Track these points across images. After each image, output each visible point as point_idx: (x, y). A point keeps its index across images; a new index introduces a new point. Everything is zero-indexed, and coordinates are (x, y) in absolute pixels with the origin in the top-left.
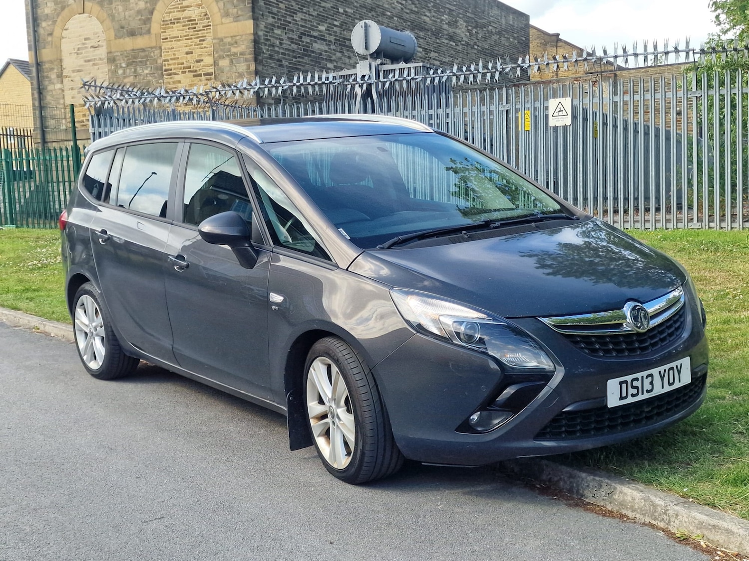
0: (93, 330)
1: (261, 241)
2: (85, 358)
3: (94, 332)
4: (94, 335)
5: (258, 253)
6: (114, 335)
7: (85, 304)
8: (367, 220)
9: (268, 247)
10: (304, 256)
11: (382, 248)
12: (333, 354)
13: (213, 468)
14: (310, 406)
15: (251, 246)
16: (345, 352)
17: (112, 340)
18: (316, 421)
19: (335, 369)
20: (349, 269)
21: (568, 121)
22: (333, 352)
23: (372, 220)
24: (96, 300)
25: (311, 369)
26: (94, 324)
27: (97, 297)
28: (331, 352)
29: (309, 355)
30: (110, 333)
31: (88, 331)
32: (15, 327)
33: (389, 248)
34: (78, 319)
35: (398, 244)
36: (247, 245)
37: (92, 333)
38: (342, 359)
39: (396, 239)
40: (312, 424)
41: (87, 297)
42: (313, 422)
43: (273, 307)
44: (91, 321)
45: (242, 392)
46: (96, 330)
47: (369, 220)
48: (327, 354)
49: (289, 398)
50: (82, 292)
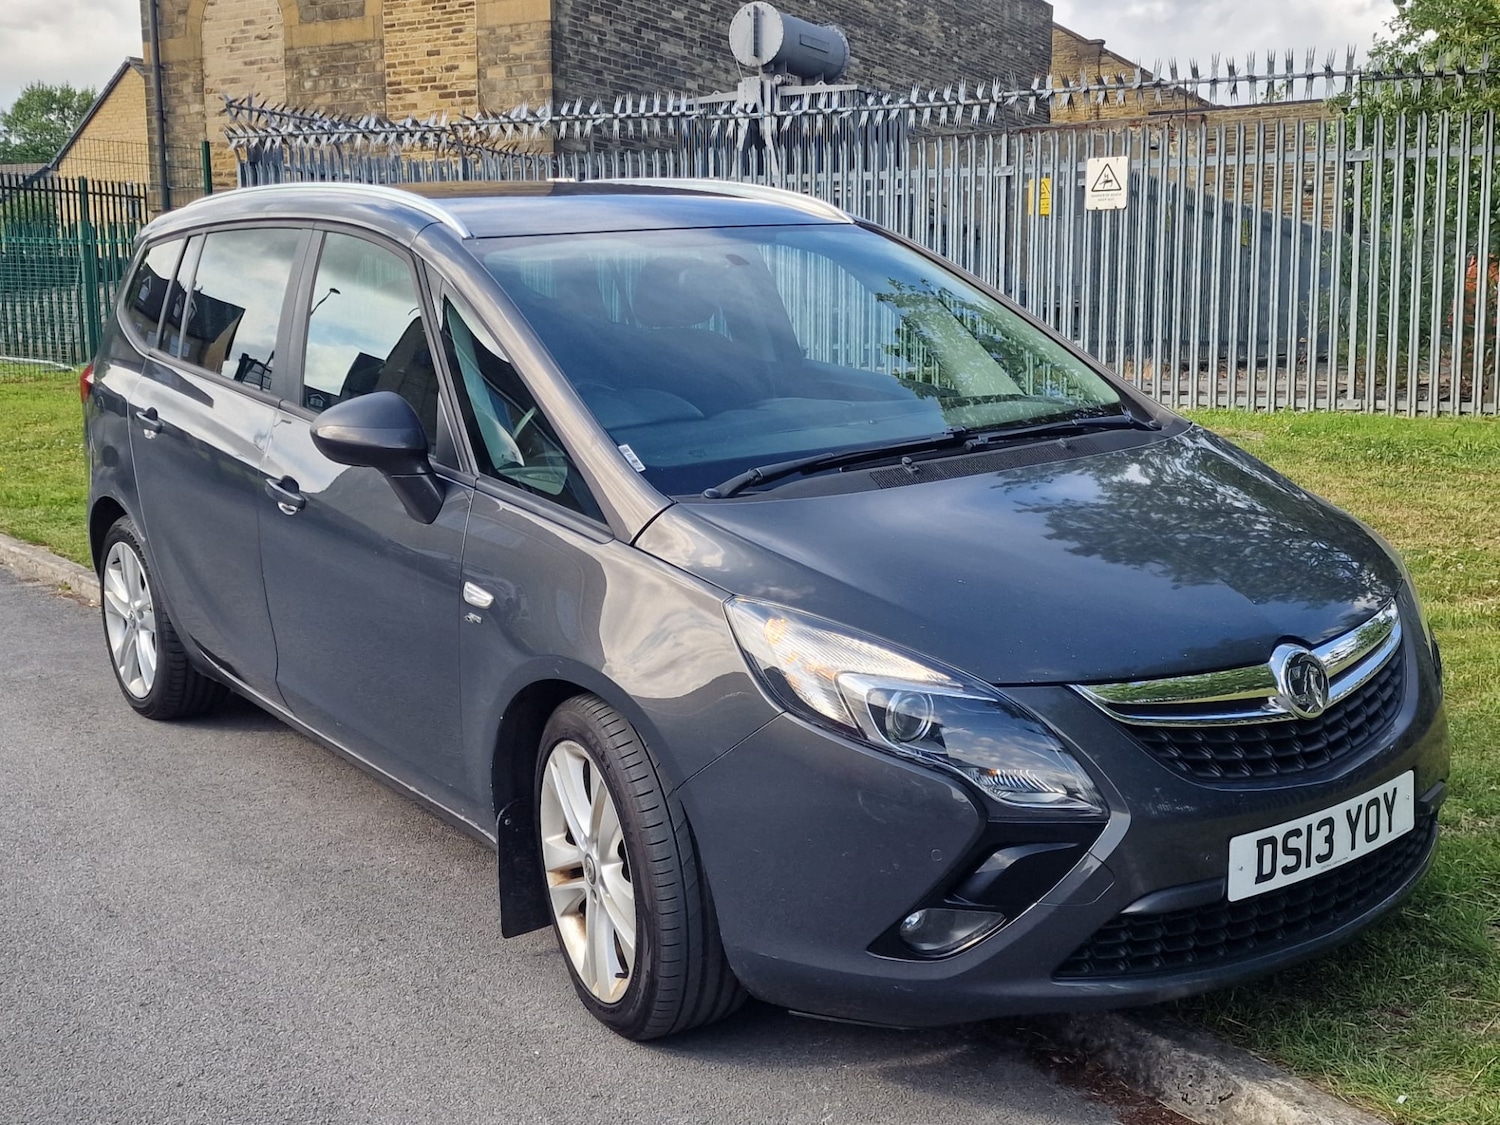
0: (135, 615)
1: (451, 459)
2: (122, 670)
3: (138, 621)
4: (138, 626)
5: (444, 487)
6: (173, 632)
7: (121, 559)
8: (694, 419)
9: (467, 476)
10: (543, 505)
11: (717, 496)
12: (594, 741)
13: (322, 979)
14: (547, 845)
15: (430, 471)
16: (620, 740)
17: (168, 640)
18: (559, 878)
19: (596, 776)
20: (637, 544)
21: (1121, 201)
22: (594, 736)
23: (706, 418)
24: (140, 554)
25: (550, 763)
26: (138, 604)
27: (141, 549)
28: (589, 735)
29: (545, 732)
30: (166, 627)
31: (127, 617)
32: (28, 580)
33: (733, 494)
34: (110, 590)
35: (753, 486)
36: (420, 470)
37: (135, 621)
38: (612, 756)
39: (749, 474)
40: (550, 886)
41: (123, 547)
42: (553, 881)
43: (472, 616)
44: (134, 596)
45: (412, 789)
46: (141, 616)
47: (701, 419)
48: (581, 737)
49: (502, 821)
50: (115, 535)
